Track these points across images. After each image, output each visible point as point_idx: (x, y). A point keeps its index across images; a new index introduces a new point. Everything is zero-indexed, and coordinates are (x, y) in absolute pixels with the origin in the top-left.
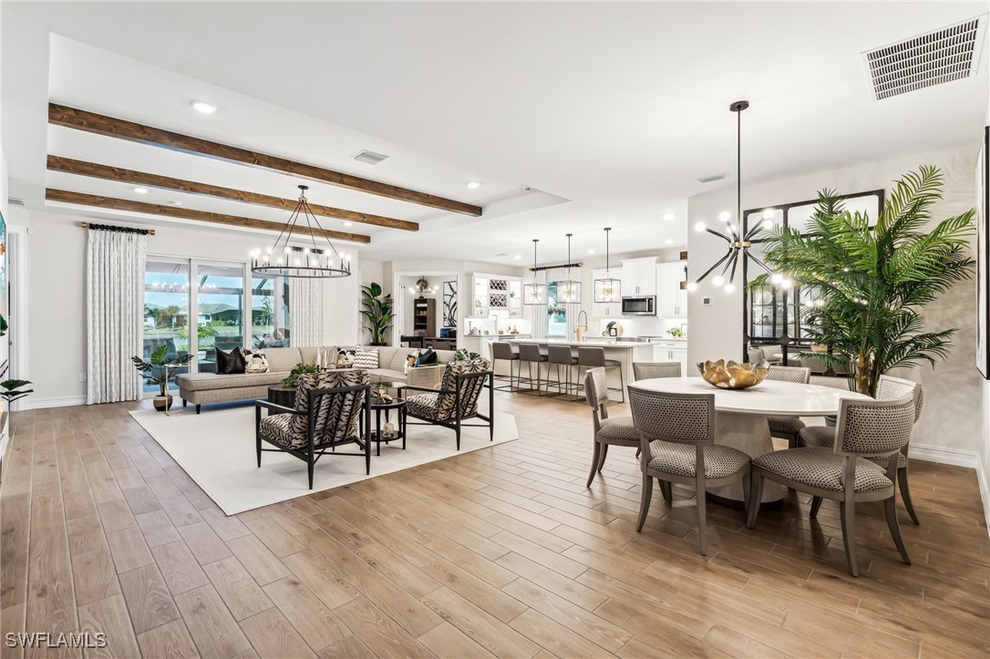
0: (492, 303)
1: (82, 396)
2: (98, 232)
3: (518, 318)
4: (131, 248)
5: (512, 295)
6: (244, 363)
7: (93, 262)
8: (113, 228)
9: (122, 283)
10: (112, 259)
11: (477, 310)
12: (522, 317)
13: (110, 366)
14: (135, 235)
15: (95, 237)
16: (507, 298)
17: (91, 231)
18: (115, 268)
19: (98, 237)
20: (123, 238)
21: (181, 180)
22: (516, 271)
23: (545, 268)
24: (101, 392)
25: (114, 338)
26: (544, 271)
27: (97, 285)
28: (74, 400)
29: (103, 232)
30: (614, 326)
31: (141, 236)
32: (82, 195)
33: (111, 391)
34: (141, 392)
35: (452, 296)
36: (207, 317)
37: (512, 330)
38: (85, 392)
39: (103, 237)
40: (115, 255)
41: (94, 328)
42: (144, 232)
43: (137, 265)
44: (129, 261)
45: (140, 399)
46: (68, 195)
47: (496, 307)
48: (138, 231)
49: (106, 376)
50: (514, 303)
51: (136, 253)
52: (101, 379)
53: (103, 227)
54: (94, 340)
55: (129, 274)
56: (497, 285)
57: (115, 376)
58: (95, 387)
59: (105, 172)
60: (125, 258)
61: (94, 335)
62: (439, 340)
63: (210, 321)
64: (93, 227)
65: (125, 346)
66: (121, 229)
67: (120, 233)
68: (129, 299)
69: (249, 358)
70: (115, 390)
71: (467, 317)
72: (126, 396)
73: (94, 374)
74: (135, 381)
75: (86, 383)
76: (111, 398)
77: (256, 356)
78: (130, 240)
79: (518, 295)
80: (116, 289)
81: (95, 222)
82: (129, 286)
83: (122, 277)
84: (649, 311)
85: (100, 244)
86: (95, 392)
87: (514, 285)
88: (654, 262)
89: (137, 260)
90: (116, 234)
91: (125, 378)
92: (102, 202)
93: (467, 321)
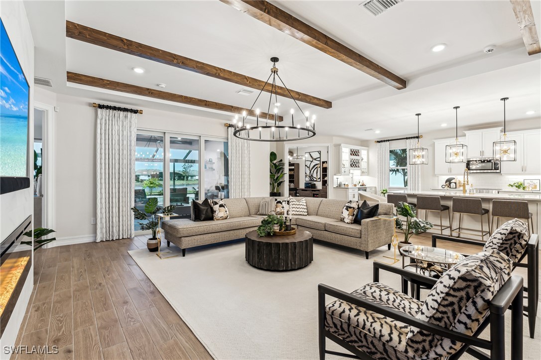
0: (351, 165)
1: (92, 235)
2: (104, 110)
3: (365, 175)
4: (126, 123)
5: (362, 160)
6: (213, 211)
7: (101, 134)
8: (115, 108)
9: (121, 149)
10: (113, 131)
11: (343, 170)
12: (368, 175)
13: (112, 212)
14: (129, 114)
15: (102, 115)
16: (359, 162)
17: (99, 110)
18: (116, 138)
19: (104, 114)
20: (121, 116)
21: (175, 55)
22: (365, 143)
23: (389, 140)
24: (106, 232)
25: (115, 191)
26: (388, 143)
27: (103, 151)
28: (87, 239)
29: (108, 111)
30: (453, 181)
31: (134, 115)
32: (94, 78)
33: (113, 231)
34: (133, 232)
35: (312, 162)
36: (149, 176)
37: (361, 184)
38: (95, 232)
39: (108, 114)
40: (116, 128)
41: (101, 183)
42: (136, 112)
43: (131, 136)
44: (125, 133)
45: (133, 236)
46: (83, 78)
47: (353, 168)
48: (132, 111)
49: (109, 219)
50: (363, 165)
51: (130, 127)
52: (106, 222)
53: (108, 107)
54: (101, 193)
55: (125, 142)
56: (354, 153)
57: (115, 220)
58: (101, 229)
59: (115, 42)
60: (123, 131)
61: (101, 189)
62: (303, 190)
63: (150, 178)
64: (101, 107)
65: (122, 197)
66: (119, 109)
67: (119, 112)
68: (125, 161)
69: (216, 208)
70: (115, 230)
71: (335, 175)
72: (123, 234)
73: (101, 219)
74: (129, 224)
75: (95, 225)
76: (113, 236)
77: (221, 206)
78: (126, 117)
79: (365, 159)
80: (116, 154)
81: (102, 103)
82: (125, 152)
83: (121, 145)
84: (495, 169)
85: (105, 120)
86: (102, 232)
87: (363, 153)
88: (499, 131)
89: (130, 132)
90: (116, 112)
91: (122, 221)
92: (108, 84)
93: (335, 177)
